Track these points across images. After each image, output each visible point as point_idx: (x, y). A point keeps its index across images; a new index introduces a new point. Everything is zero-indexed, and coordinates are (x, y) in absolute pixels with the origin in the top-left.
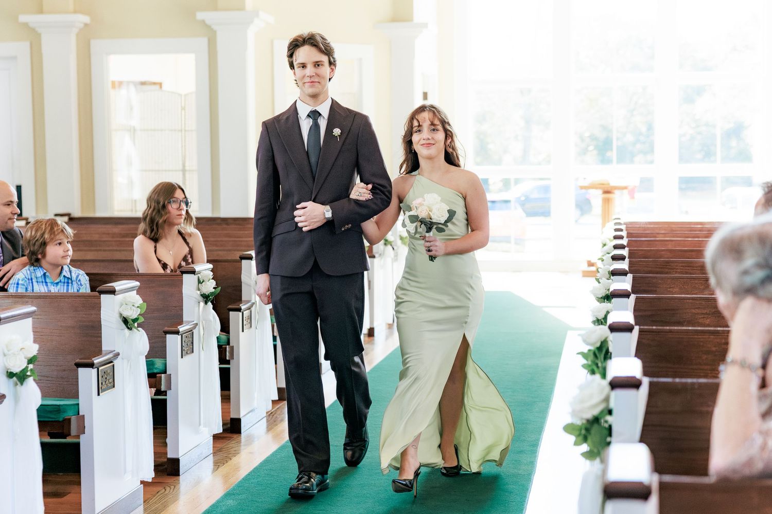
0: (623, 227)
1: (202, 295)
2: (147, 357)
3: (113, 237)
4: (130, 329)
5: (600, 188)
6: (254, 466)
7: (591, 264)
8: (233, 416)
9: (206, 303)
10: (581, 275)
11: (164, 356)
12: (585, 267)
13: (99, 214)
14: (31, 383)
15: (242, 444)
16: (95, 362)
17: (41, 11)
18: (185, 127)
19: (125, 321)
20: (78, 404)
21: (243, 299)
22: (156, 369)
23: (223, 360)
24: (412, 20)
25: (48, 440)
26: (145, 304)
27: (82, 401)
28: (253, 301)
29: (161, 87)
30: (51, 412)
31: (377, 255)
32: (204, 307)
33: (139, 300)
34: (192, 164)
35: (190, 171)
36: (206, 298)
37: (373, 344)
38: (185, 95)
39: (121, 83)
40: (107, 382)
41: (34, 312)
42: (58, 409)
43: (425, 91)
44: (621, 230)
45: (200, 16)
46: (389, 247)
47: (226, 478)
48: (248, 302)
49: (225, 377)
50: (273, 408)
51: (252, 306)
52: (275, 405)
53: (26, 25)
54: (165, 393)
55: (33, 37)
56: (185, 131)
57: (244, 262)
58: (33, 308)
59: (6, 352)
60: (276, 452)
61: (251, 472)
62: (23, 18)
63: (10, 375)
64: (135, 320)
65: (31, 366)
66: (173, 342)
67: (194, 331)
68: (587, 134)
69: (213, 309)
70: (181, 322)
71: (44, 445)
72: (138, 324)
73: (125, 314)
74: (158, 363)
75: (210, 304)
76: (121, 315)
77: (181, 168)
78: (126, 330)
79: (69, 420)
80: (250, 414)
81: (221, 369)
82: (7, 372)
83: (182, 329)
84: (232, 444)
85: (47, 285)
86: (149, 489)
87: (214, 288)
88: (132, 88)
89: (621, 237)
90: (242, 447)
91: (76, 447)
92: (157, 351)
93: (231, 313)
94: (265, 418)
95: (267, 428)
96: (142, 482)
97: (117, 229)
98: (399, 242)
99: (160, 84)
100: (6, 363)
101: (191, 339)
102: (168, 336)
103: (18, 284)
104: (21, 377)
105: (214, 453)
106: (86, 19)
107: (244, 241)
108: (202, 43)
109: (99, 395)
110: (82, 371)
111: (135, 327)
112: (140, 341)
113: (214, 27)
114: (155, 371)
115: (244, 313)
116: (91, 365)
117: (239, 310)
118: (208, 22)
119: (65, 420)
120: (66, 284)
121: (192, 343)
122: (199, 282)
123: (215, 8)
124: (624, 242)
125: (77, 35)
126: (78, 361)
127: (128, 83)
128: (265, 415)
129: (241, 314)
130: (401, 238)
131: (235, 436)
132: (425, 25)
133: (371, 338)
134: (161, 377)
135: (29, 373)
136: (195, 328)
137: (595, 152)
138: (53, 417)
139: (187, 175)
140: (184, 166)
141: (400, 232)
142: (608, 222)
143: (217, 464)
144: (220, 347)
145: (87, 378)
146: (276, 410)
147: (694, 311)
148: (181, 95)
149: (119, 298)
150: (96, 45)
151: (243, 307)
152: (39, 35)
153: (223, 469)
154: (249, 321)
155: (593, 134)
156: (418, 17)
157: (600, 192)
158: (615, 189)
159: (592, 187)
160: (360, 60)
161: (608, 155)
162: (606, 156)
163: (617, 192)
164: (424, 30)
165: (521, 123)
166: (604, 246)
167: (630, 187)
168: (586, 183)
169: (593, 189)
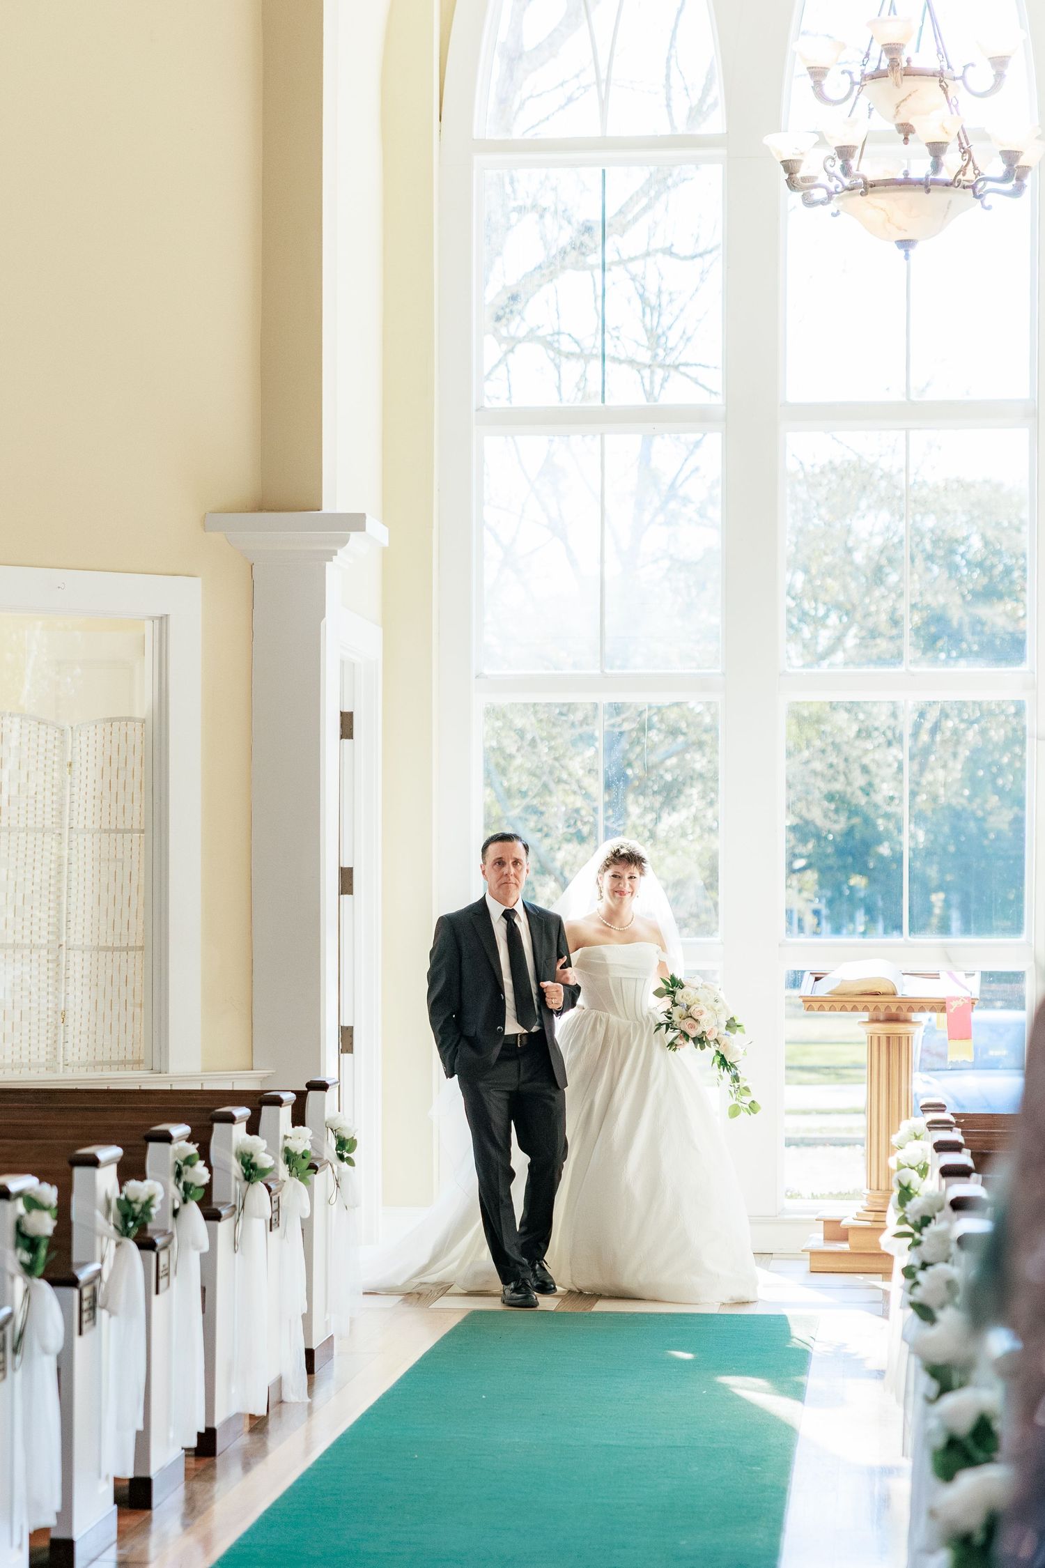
0: (956, 1136)
5: (866, 1009)
7: (839, 1233)
10: (806, 1266)
12: (817, 1240)
24: (318, 509)
31: (223, 1213)
37: (212, 1478)
43: (346, 710)
98: (283, 1170)
130: (290, 1158)
132: (356, 522)
133: (207, 1460)
137: (811, 876)
141: (286, 1137)
142: (908, 1117)
155: (807, 822)
156: (336, 499)
157: (865, 1016)
158: (911, 1009)
159: (843, 1001)
160: (163, 620)
161: (847, 892)
162: (841, 893)
163: (915, 1016)
164: (353, 536)
165: (596, 787)
166: (906, 1194)
167: (955, 1004)
168: (823, 989)
169: (843, 1009)
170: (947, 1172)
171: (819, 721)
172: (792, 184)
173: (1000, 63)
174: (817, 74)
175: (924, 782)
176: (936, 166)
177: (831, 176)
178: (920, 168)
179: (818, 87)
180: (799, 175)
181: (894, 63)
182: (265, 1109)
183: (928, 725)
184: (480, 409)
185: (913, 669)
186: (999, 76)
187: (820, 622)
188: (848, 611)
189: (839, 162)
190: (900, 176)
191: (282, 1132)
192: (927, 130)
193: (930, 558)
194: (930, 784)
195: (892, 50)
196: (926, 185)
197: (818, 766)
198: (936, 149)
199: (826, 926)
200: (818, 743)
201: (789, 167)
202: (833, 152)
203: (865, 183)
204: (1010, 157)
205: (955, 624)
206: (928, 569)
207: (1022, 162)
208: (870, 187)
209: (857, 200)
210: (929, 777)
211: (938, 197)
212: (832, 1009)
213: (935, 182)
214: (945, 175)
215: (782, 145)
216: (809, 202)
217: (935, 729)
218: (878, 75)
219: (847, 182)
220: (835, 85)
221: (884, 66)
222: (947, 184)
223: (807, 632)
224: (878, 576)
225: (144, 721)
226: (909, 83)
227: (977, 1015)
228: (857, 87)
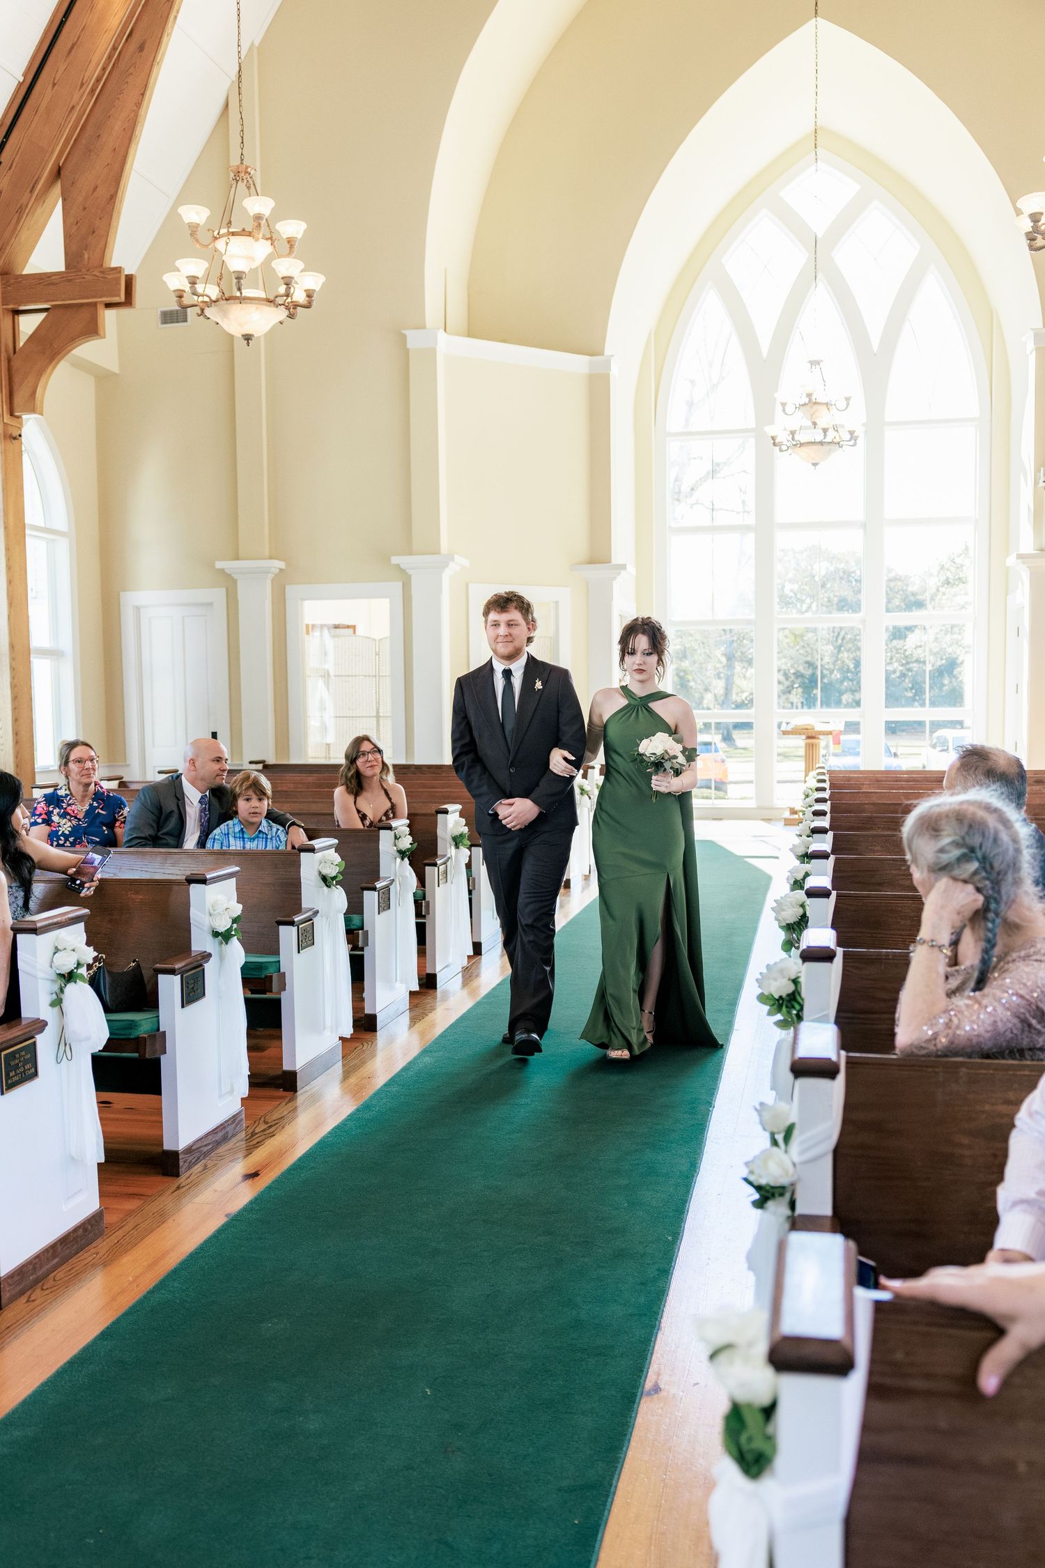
0: (826, 777)
1: (398, 851)
2: (344, 914)
3: (308, 787)
4: (328, 886)
5: (804, 734)
6: (450, 1024)
7: (794, 812)
8: (429, 971)
9: (402, 859)
10: (783, 823)
11: (361, 912)
12: (787, 814)
13: (293, 761)
14: (235, 942)
15: (438, 1000)
16: (295, 920)
17: (237, 558)
18: (379, 672)
19: (324, 879)
20: (279, 961)
21: (439, 854)
22: (354, 925)
23: (419, 914)
24: (610, 562)
25: (250, 995)
26: (344, 862)
27: (283, 957)
28: (449, 856)
29: (354, 632)
30: (253, 969)
32: (400, 863)
33: (337, 858)
34: (386, 710)
35: (383, 717)
36: (402, 854)
37: (569, 896)
38: (380, 640)
39: (313, 626)
40: (307, 940)
41: (238, 872)
42: (260, 967)
44: (824, 781)
45: (395, 560)
46: (586, 797)
47: (422, 1034)
48: (444, 856)
49: (421, 930)
50: (468, 962)
51: (448, 860)
52: (470, 960)
53: (222, 571)
54: (362, 949)
55: (229, 584)
56: (379, 676)
57: (439, 815)
58: (237, 869)
59: (212, 911)
60: (471, 1008)
61: (447, 1029)
62: (219, 565)
63: (216, 934)
64: (333, 878)
65: (235, 926)
66: (370, 899)
67: (391, 887)
68: (792, 672)
69: (410, 864)
70: (378, 878)
71: (247, 1001)
72: (336, 882)
73: (324, 872)
74: (356, 919)
75: (406, 859)
76: (320, 873)
77: (375, 714)
78: (325, 888)
79: (271, 977)
80: (446, 969)
81: (417, 923)
82: (213, 931)
83: (379, 885)
84: (428, 1000)
85: (244, 841)
86: (348, 1044)
87: (410, 844)
88: (326, 631)
89: (824, 789)
90: (438, 1003)
91: (277, 1003)
92: (355, 907)
93: (426, 867)
94: (461, 973)
95: (463, 983)
96: (341, 1038)
97: (311, 778)
99: (354, 627)
100: (212, 922)
101: (387, 895)
102: (365, 893)
103: (214, 839)
104: (225, 937)
105: (411, 1009)
106: (282, 565)
107: (438, 792)
108: (397, 587)
109: (299, 952)
110: (282, 929)
111: (334, 886)
112: (338, 898)
113: (410, 572)
114: (353, 927)
115: (440, 867)
116: (292, 923)
117: (435, 865)
118: (402, 566)
119: (266, 977)
120: (264, 840)
121: (389, 899)
122: (396, 838)
123: (410, 552)
124: (826, 795)
125: (273, 580)
126: (279, 919)
127: (322, 626)
128: (460, 970)
129: (436, 868)
131: (431, 991)
132: (623, 567)
133: (568, 890)
134: (358, 933)
135: (233, 933)
136: (391, 884)
137: (800, 690)
138: (256, 974)
139: (381, 722)
140: (378, 712)
142: (811, 772)
143: (414, 1020)
144: (416, 902)
145: (288, 935)
146: (472, 965)
147: (894, 872)
148: (375, 640)
149: (318, 855)
150: (291, 590)
151: (438, 862)
152: (235, 582)
153: (419, 1026)
154: (445, 876)
155: (798, 671)
156: (617, 559)
157: (804, 737)
158: (820, 734)
159: (795, 732)
160: (557, 602)
161: (812, 695)
162: (810, 696)
163: (821, 737)
164: (623, 572)
165: (724, 660)
166: (807, 796)
167: (835, 732)
168: (789, 728)
169: (796, 734)
170: (818, 789)
171: (802, 636)
172: (774, 444)
173: (848, 399)
174: (784, 405)
175: (840, 657)
176: (825, 436)
177: (788, 441)
178: (819, 438)
179: (784, 410)
180: (777, 441)
181: (810, 400)
182: (589, 770)
183: (840, 637)
184: (670, 527)
185: (822, 615)
186: (848, 404)
187: (803, 602)
188: (813, 597)
189: (791, 436)
190: (813, 441)
191: (595, 778)
192: (822, 423)
193: (842, 578)
194: (842, 657)
195: (809, 395)
196: (821, 443)
197: (801, 651)
198: (825, 431)
199: (805, 707)
200: (802, 644)
201: (773, 438)
202: (789, 433)
203: (800, 444)
204: (851, 433)
205: (849, 601)
206: (841, 583)
207: (855, 434)
208: (802, 445)
209: (798, 449)
210: (841, 655)
211: (825, 447)
212: (793, 734)
213: (824, 442)
214: (828, 439)
215: (770, 430)
216: (781, 450)
217: (843, 639)
218: (805, 405)
219: (794, 443)
220: (789, 409)
221: (807, 402)
222: (829, 443)
223: (799, 606)
224: (823, 586)
225: (551, 638)
226: (816, 407)
227: (843, 738)
228: (797, 409)
